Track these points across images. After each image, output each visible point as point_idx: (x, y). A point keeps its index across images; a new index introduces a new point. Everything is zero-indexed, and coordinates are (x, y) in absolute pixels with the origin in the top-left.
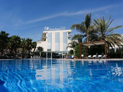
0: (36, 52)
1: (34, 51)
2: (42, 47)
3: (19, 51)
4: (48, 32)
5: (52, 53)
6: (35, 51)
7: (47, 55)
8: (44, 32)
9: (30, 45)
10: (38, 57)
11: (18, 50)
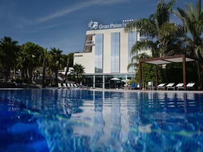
0: (70, 75)
1: (66, 73)
2: (82, 65)
3: (39, 74)
4: (97, 32)
5: (104, 77)
6: (69, 73)
7: (94, 82)
8: (89, 33)
9: (58, 62)
10: (72, 85)
11: (38, 71)
